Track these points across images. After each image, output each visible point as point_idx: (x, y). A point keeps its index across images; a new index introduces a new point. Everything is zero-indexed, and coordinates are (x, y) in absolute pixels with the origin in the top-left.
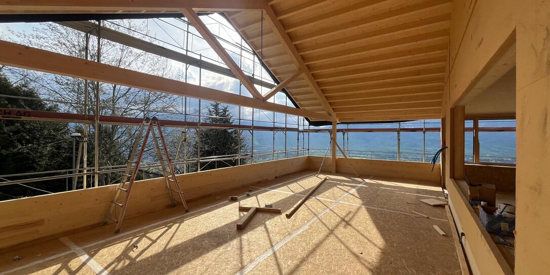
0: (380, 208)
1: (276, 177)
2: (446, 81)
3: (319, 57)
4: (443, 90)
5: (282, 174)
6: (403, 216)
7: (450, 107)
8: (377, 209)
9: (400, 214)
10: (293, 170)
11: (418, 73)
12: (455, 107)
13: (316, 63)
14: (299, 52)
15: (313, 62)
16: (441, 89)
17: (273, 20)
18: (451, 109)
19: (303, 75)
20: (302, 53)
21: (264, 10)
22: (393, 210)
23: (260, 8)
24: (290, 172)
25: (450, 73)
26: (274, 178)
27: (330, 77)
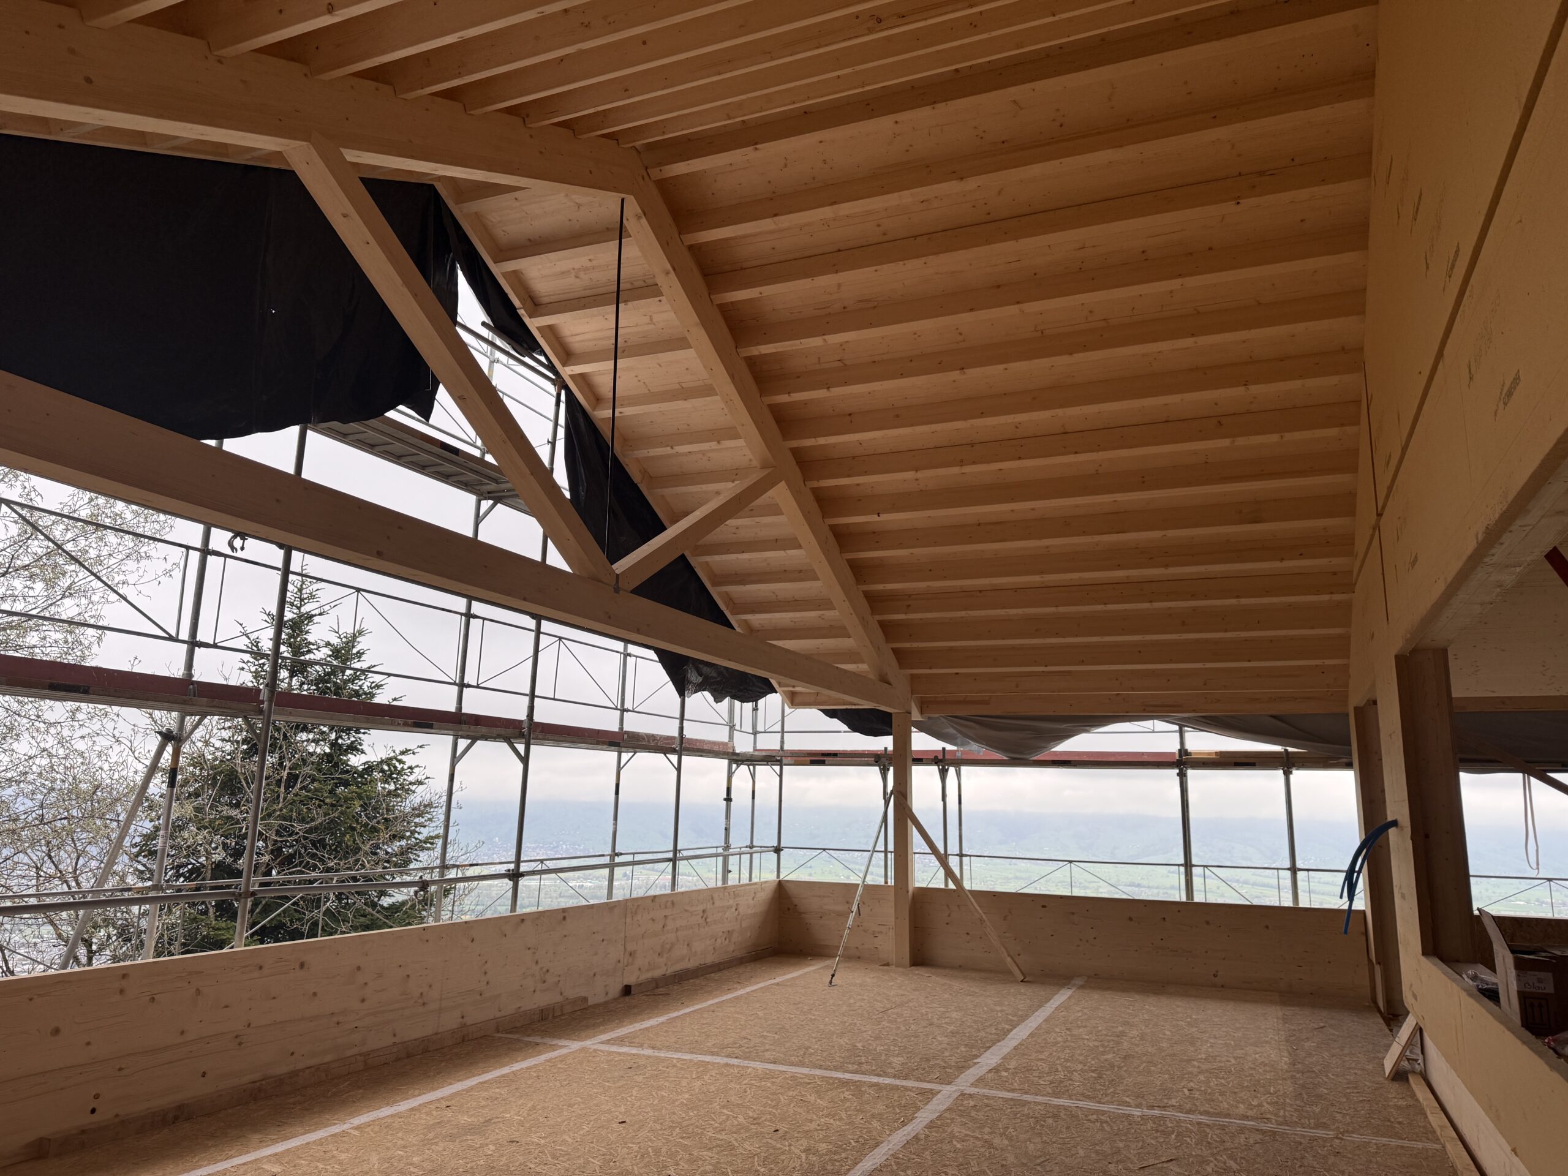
0: (1152, 1107)
1: (627, 990)
2: (1360, 546)
3: (850, 420)
4: (1350, 587)
5: (657, 973)
6: (1259, 1137)
7: (1394, 651)
8: (1137, 1112)
9: (1242, 1130)
10: (703, 951)
11: (1254, 511)
12: (1414, 651)
13: (834, 446)
14: (762, 392)
15: (822, 441)
16: (1345, 582)
17: (665, 245)
18: (1398, 658)
19: (780, 493)
20: (783, 398)
21: (631, 200)
22: (1207, 1113)
23: (615, 189)
24: (691, 964)
25: (1379, 515)
26: (616, 989)
27: (894, 509)
